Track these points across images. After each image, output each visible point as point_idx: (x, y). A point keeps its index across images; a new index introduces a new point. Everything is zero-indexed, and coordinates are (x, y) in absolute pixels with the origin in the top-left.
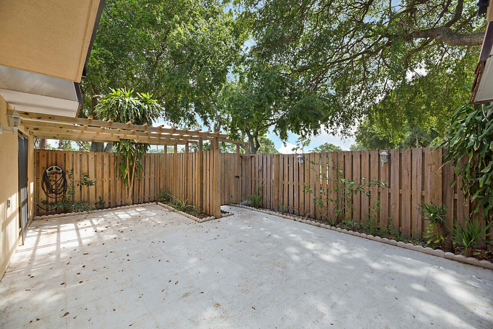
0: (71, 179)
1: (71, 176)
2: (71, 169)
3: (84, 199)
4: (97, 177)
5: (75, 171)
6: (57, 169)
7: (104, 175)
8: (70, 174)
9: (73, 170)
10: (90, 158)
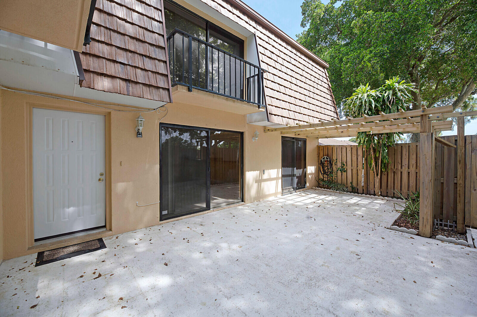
0: (336, 165)
1: (336, 164)
2: (336, 159)
3: (344, 183)
4: (353, 166)
5: (338, 159)
6: (327, 158)
7: (359, 165)
8: (335, 162)
9: (337, 159)
10: (348, 150)
